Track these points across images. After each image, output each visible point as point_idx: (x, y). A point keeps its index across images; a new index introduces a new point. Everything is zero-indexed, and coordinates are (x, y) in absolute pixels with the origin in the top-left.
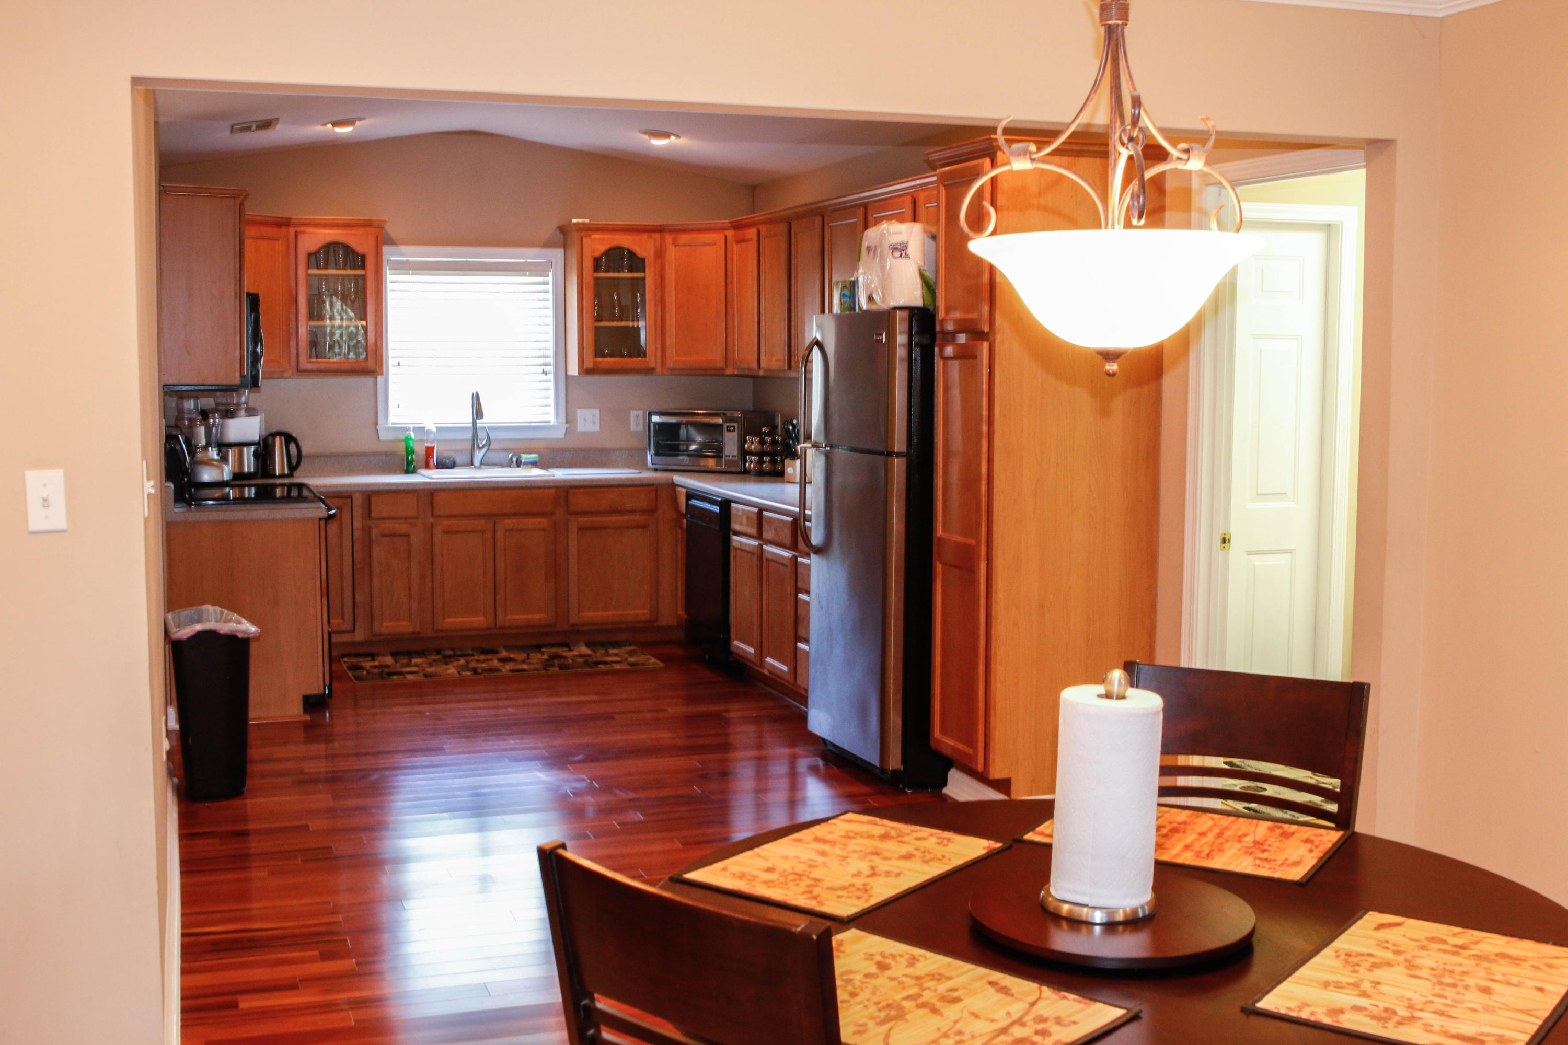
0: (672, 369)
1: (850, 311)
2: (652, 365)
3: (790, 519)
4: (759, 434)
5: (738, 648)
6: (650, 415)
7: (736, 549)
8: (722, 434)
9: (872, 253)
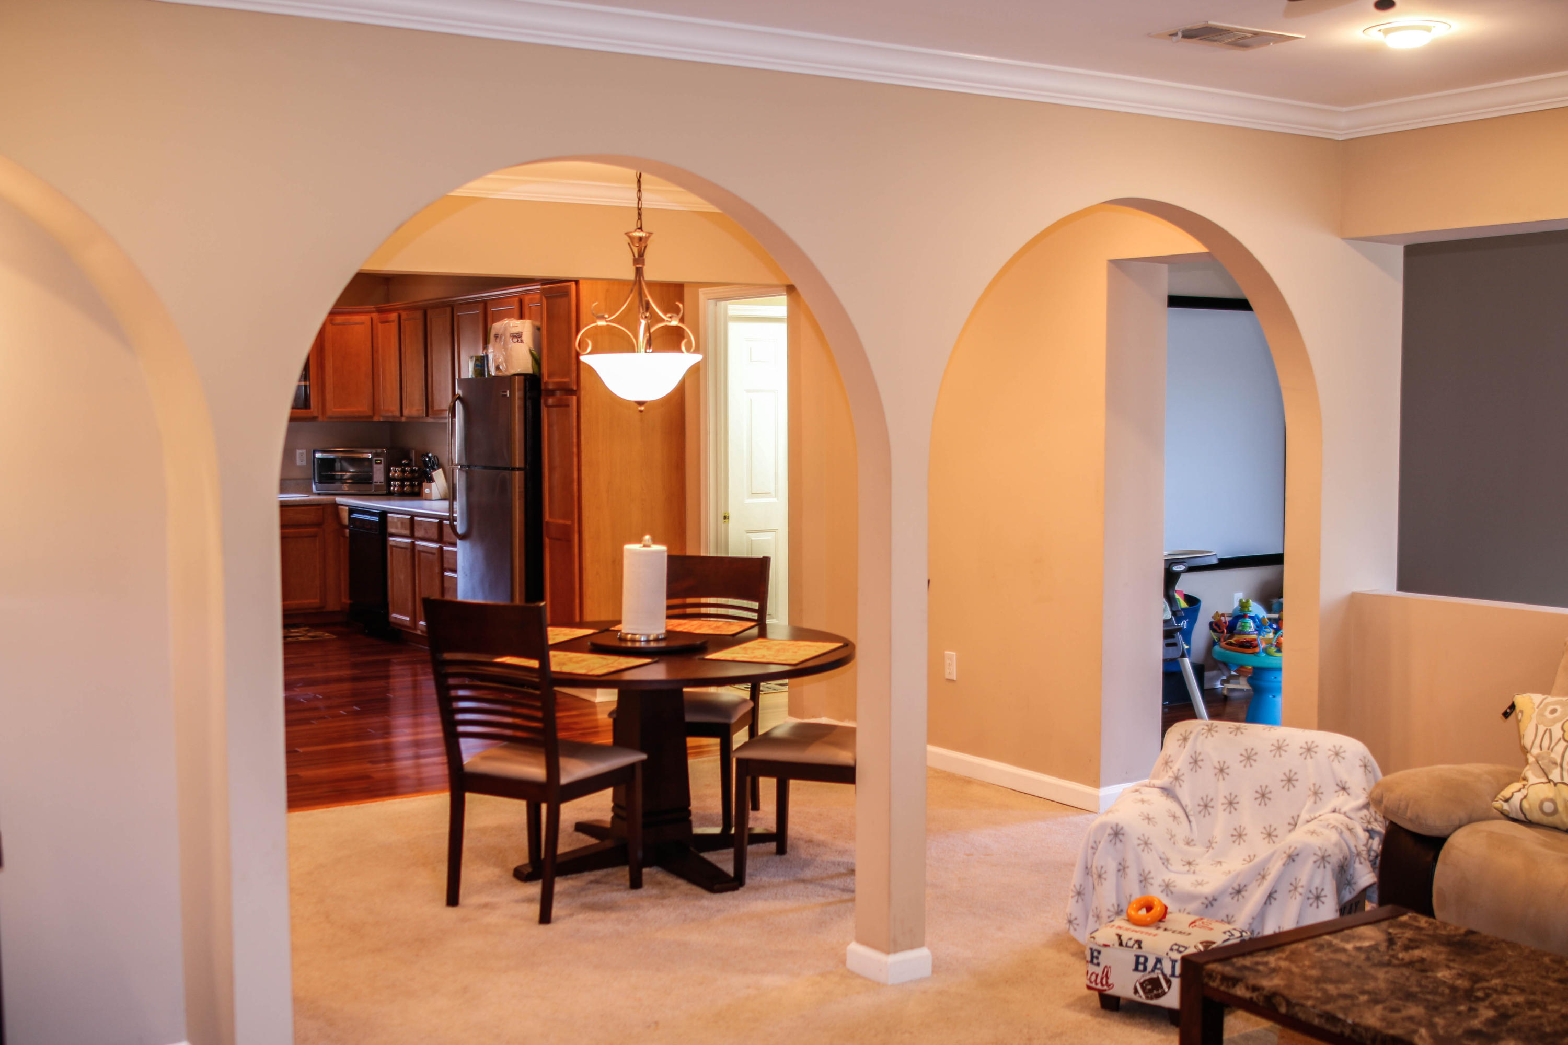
0: (331, 418)
1: (481, 376)
2: (315, 414)
3: (437, 521)
4: (400, 465)
5: (396, 618)
6: (314, 452)
7: (392, 546)
8: (371, 467)
9: (498, 340)
